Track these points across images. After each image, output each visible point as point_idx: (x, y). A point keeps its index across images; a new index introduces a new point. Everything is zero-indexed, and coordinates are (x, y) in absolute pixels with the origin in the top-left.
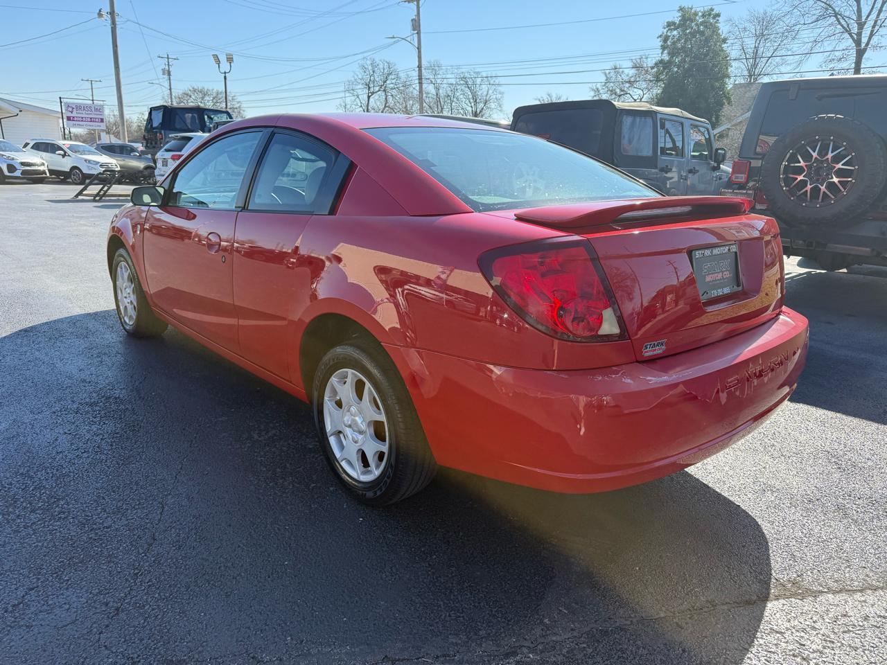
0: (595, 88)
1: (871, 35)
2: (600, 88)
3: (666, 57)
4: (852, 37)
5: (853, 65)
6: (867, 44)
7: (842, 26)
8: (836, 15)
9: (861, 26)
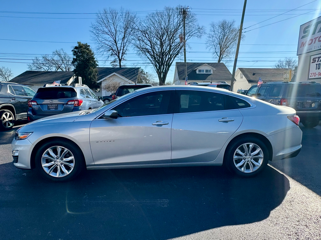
0: (29, 65)
1: (122, 56)
2: (31, 65)
3: (75, 57)
4: (117, 56)
5: (119, 64)
6: (121, 58)
7: (114, 52)
8: (113, 50)
9: (119, 53)
